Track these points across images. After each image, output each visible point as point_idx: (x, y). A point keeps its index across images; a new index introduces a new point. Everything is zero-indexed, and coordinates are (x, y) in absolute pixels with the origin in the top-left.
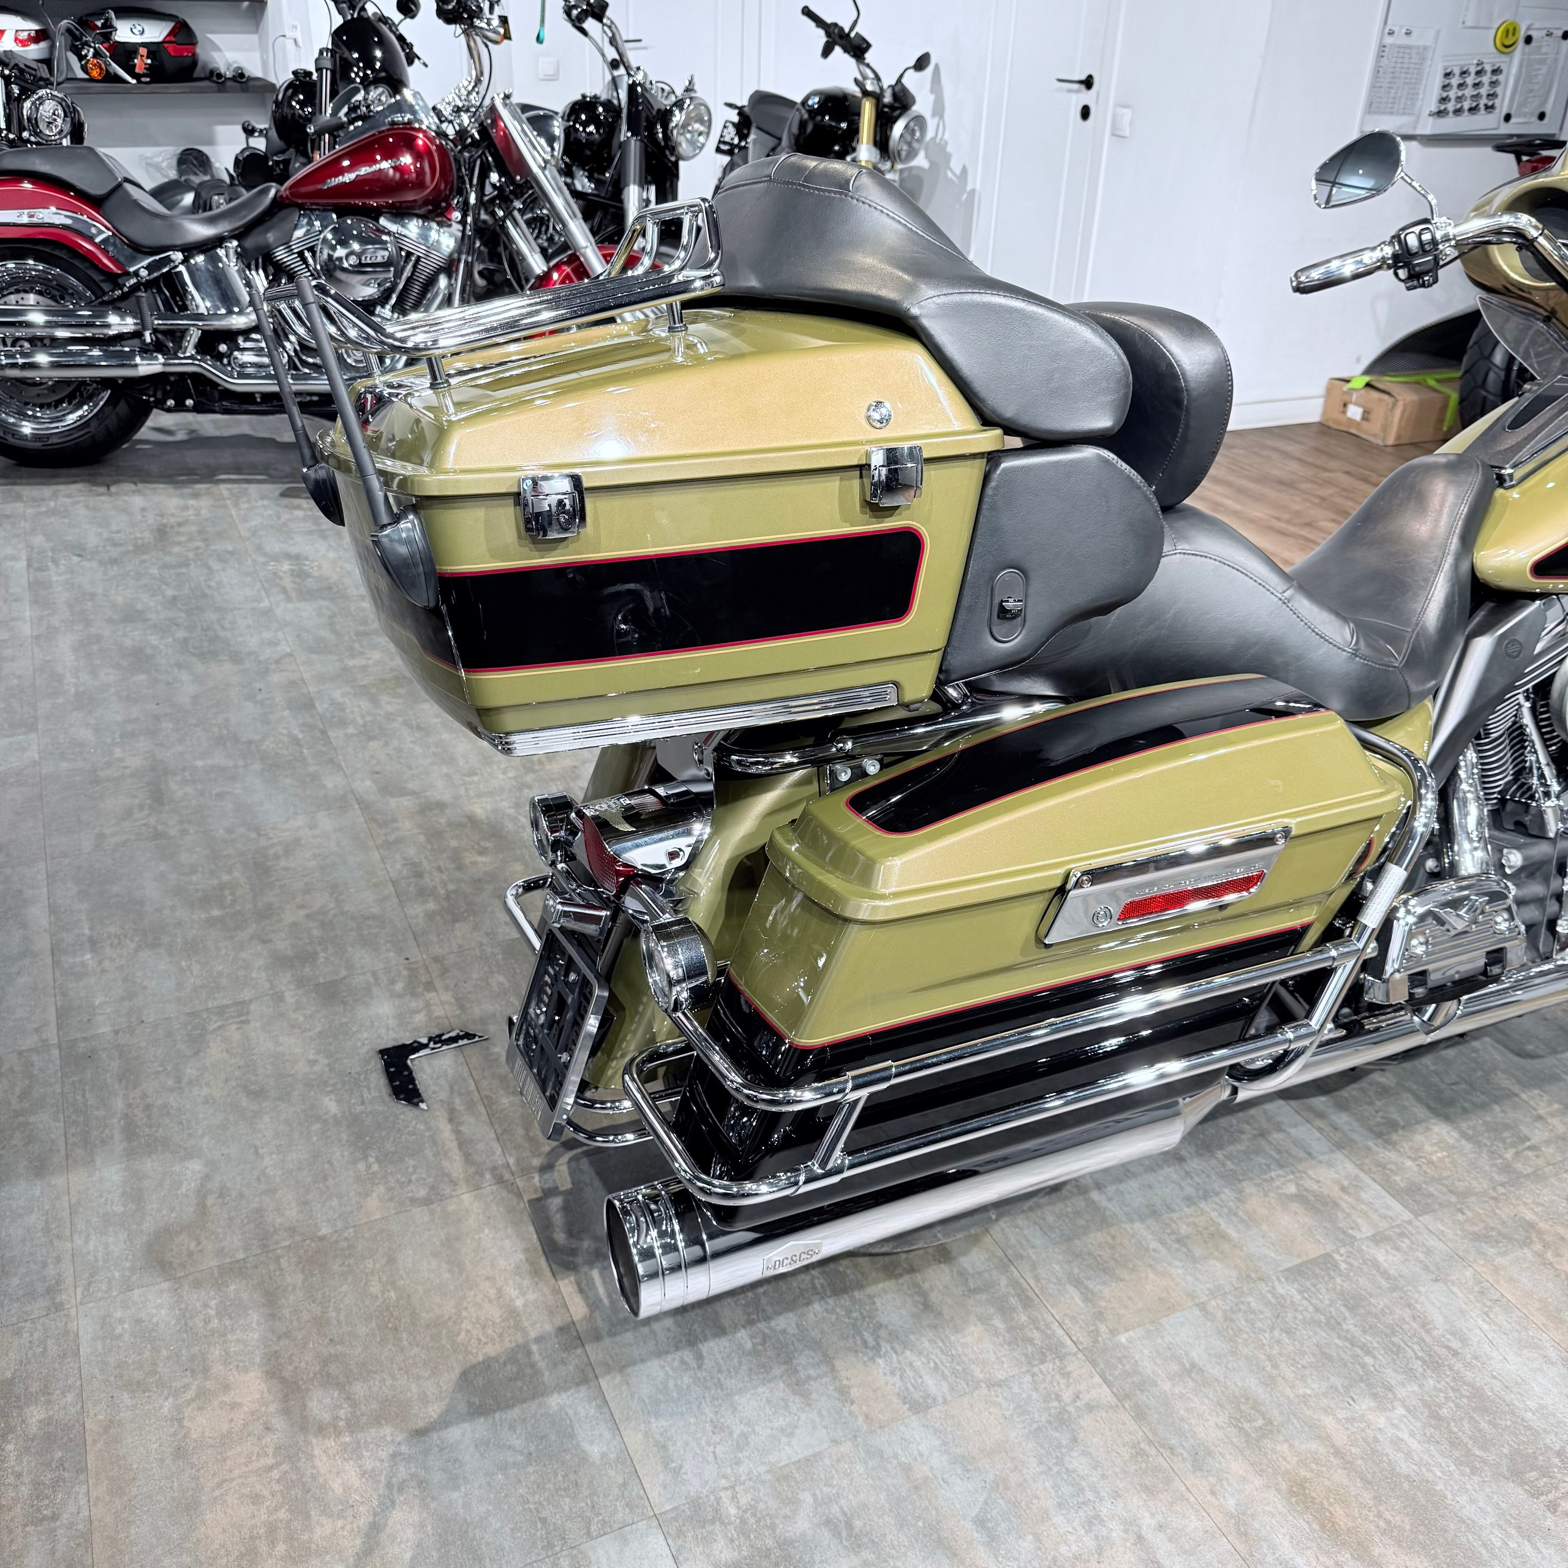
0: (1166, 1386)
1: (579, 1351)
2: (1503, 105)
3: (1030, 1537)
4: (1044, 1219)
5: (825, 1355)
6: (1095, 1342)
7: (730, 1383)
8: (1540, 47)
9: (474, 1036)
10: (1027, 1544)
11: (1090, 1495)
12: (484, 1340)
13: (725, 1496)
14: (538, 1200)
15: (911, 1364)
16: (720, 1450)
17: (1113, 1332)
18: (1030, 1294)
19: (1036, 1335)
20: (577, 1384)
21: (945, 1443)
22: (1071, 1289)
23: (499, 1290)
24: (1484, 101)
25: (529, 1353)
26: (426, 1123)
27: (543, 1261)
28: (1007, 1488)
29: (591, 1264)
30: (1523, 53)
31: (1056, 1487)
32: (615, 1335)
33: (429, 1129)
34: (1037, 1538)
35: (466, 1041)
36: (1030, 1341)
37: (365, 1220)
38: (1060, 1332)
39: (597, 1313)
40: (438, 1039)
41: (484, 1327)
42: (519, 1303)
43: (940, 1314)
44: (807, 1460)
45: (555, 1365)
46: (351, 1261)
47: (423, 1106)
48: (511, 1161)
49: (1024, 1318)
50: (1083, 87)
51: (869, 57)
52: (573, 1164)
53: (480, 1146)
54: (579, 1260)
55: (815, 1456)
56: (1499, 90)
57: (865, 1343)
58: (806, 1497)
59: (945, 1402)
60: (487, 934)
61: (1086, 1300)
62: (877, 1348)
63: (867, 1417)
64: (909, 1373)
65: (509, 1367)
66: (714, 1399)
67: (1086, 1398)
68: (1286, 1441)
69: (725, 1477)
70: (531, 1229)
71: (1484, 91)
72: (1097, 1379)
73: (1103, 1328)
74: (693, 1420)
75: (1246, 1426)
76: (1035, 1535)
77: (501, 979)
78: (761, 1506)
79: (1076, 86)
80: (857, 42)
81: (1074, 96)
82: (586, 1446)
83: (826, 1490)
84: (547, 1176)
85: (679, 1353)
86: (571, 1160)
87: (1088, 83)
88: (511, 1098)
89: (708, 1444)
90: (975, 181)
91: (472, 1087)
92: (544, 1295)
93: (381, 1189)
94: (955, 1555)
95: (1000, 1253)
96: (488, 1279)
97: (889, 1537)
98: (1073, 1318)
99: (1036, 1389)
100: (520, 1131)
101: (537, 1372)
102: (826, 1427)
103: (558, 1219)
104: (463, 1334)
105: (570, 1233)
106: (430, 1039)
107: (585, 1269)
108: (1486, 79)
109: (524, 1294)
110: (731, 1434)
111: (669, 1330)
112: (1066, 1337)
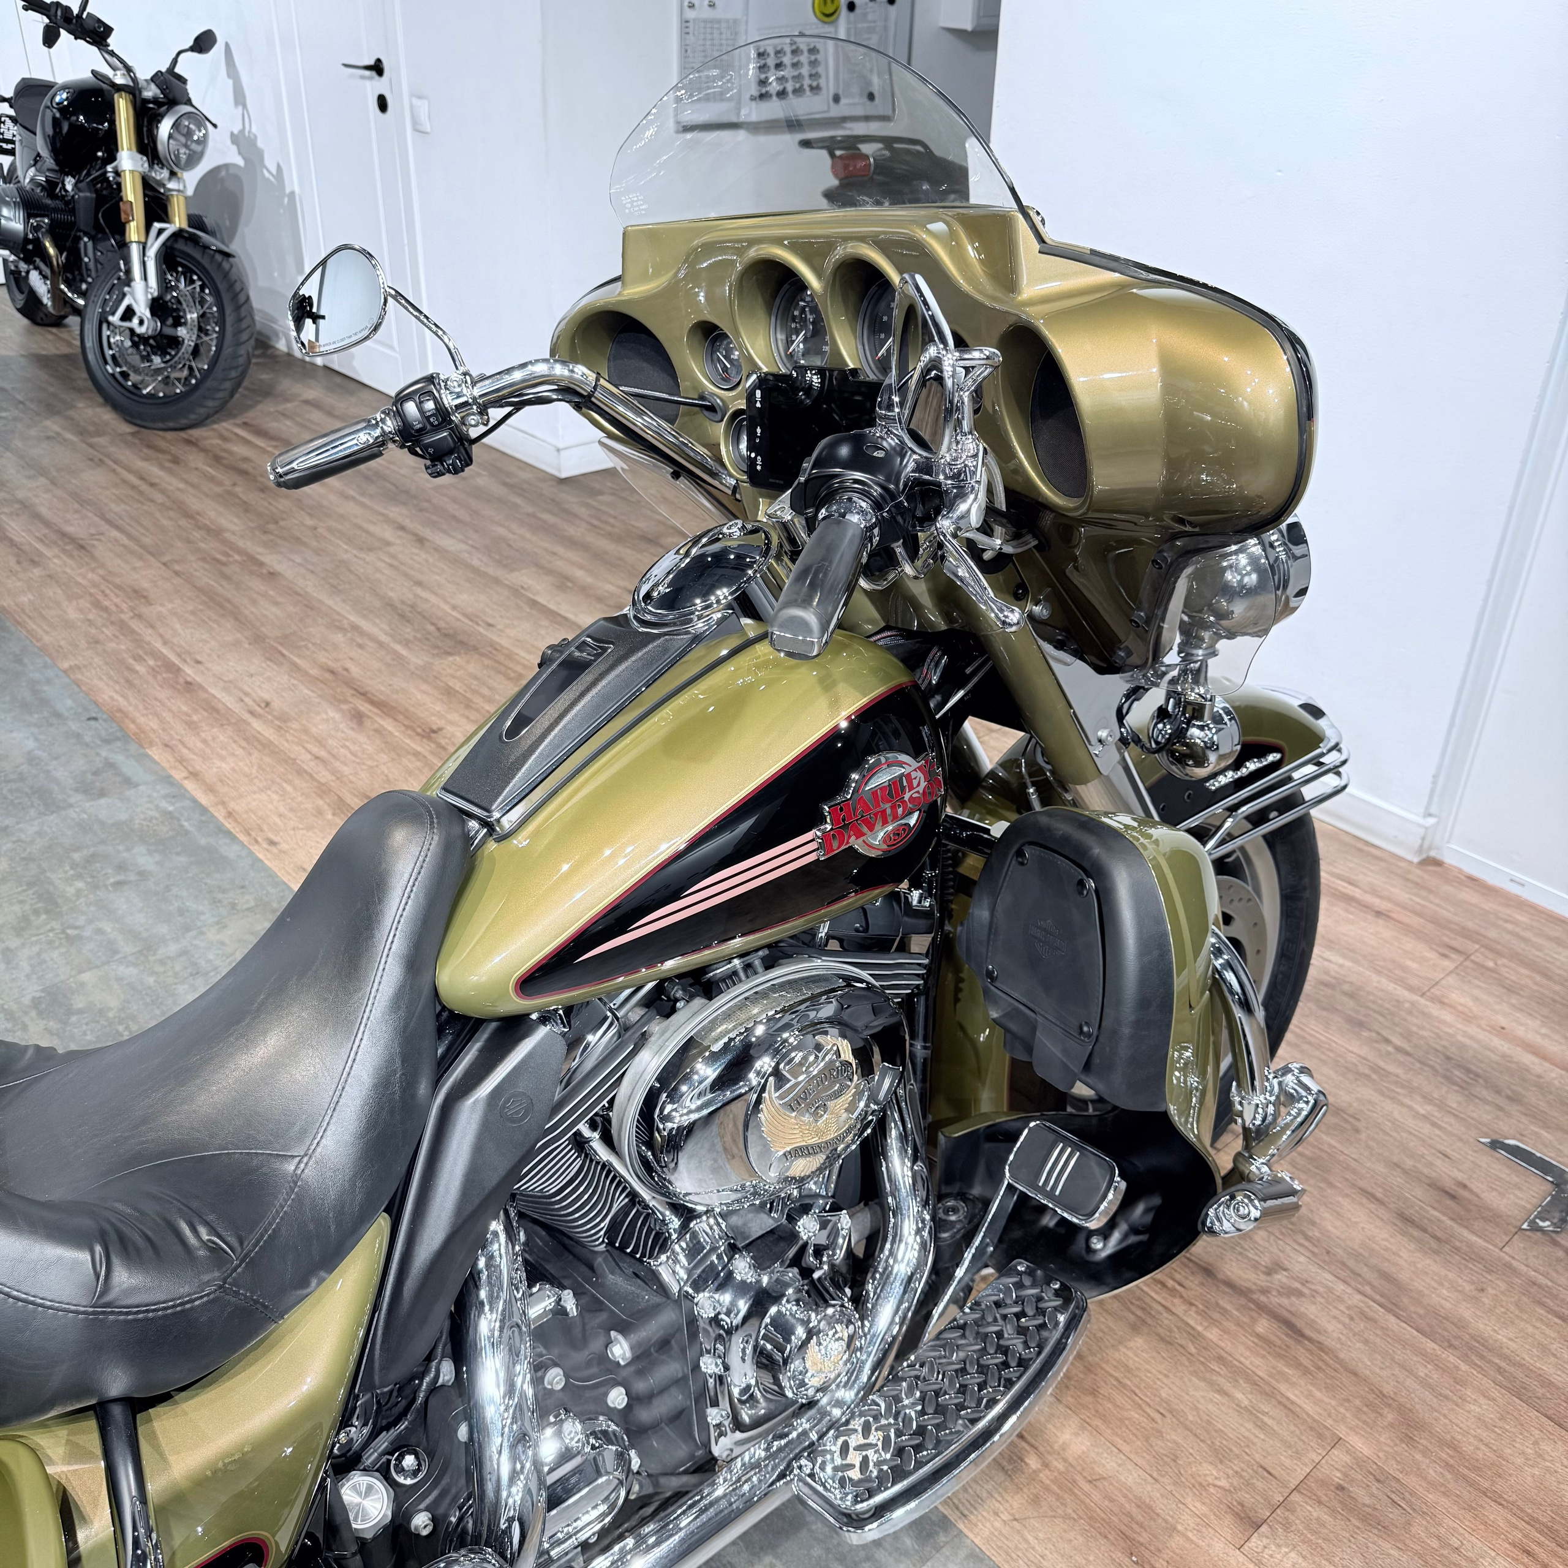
2: (829, 86)
8: (865, 15)
24: (807, 82)
30: (848, 22)
50: (373, 73)
51: (113, 42)
56: (820, 70)
71: (805, 71)
79: (367, 73)
80: (90, 24)
81: (368, 83)
87: (377, 68)
90: (293, 183)
108: (804, 58)
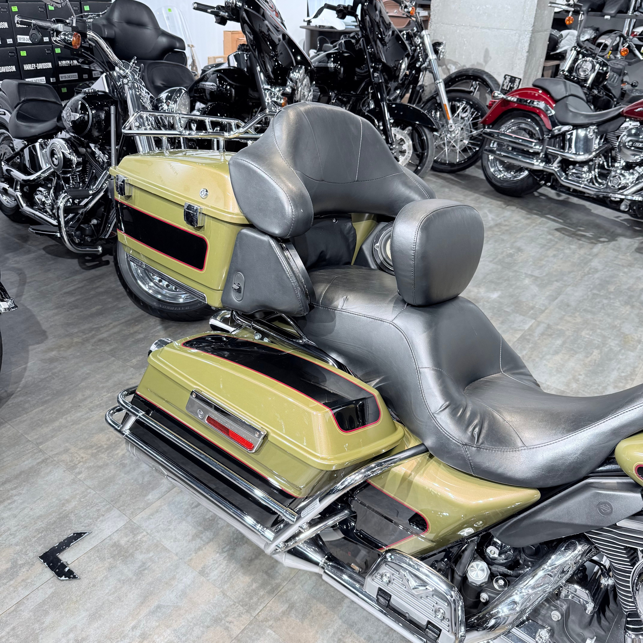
3: (157, 624)
4: (320, 585)
5: (213, 539)
6: (262, 621)
7: (189, 519)
10: (155, 624)
13: (145, 533)
15: (221, 564)
16: (162, 526)
17: (271, 627)
18: (276, 592)
19: (255, 599)
21: (189, 586)
22: (287, 605)
31: (183, 626)
34: (157, 627)
36: (251, 598)
38: (261, 608)
43: (249, 566)
44: (166, 549)
49: (262, 593)
55: (169, 550)
57: (224, 548)
58: (151, 554)
59: (208, 580)
61: (284, 613)
62: (223, 552)
63: (191, 559)
64: (216, 566)
66: (181, 516)
67: (231, 626)
69: (151, 531)
72: (243, 627)
73: (270, 623)
74: (170, 515)
76: (159, 625)
78: (144, 544)
82: (151, 494)
83: (156, 559)
89: (163, 522)
94: (142, 603)
95: (292, 576)
97: (144, 582)
98: (271, 610)
99: (227, 607)
102: (182, 549)
110: (169, 526)
112: (259, 611)
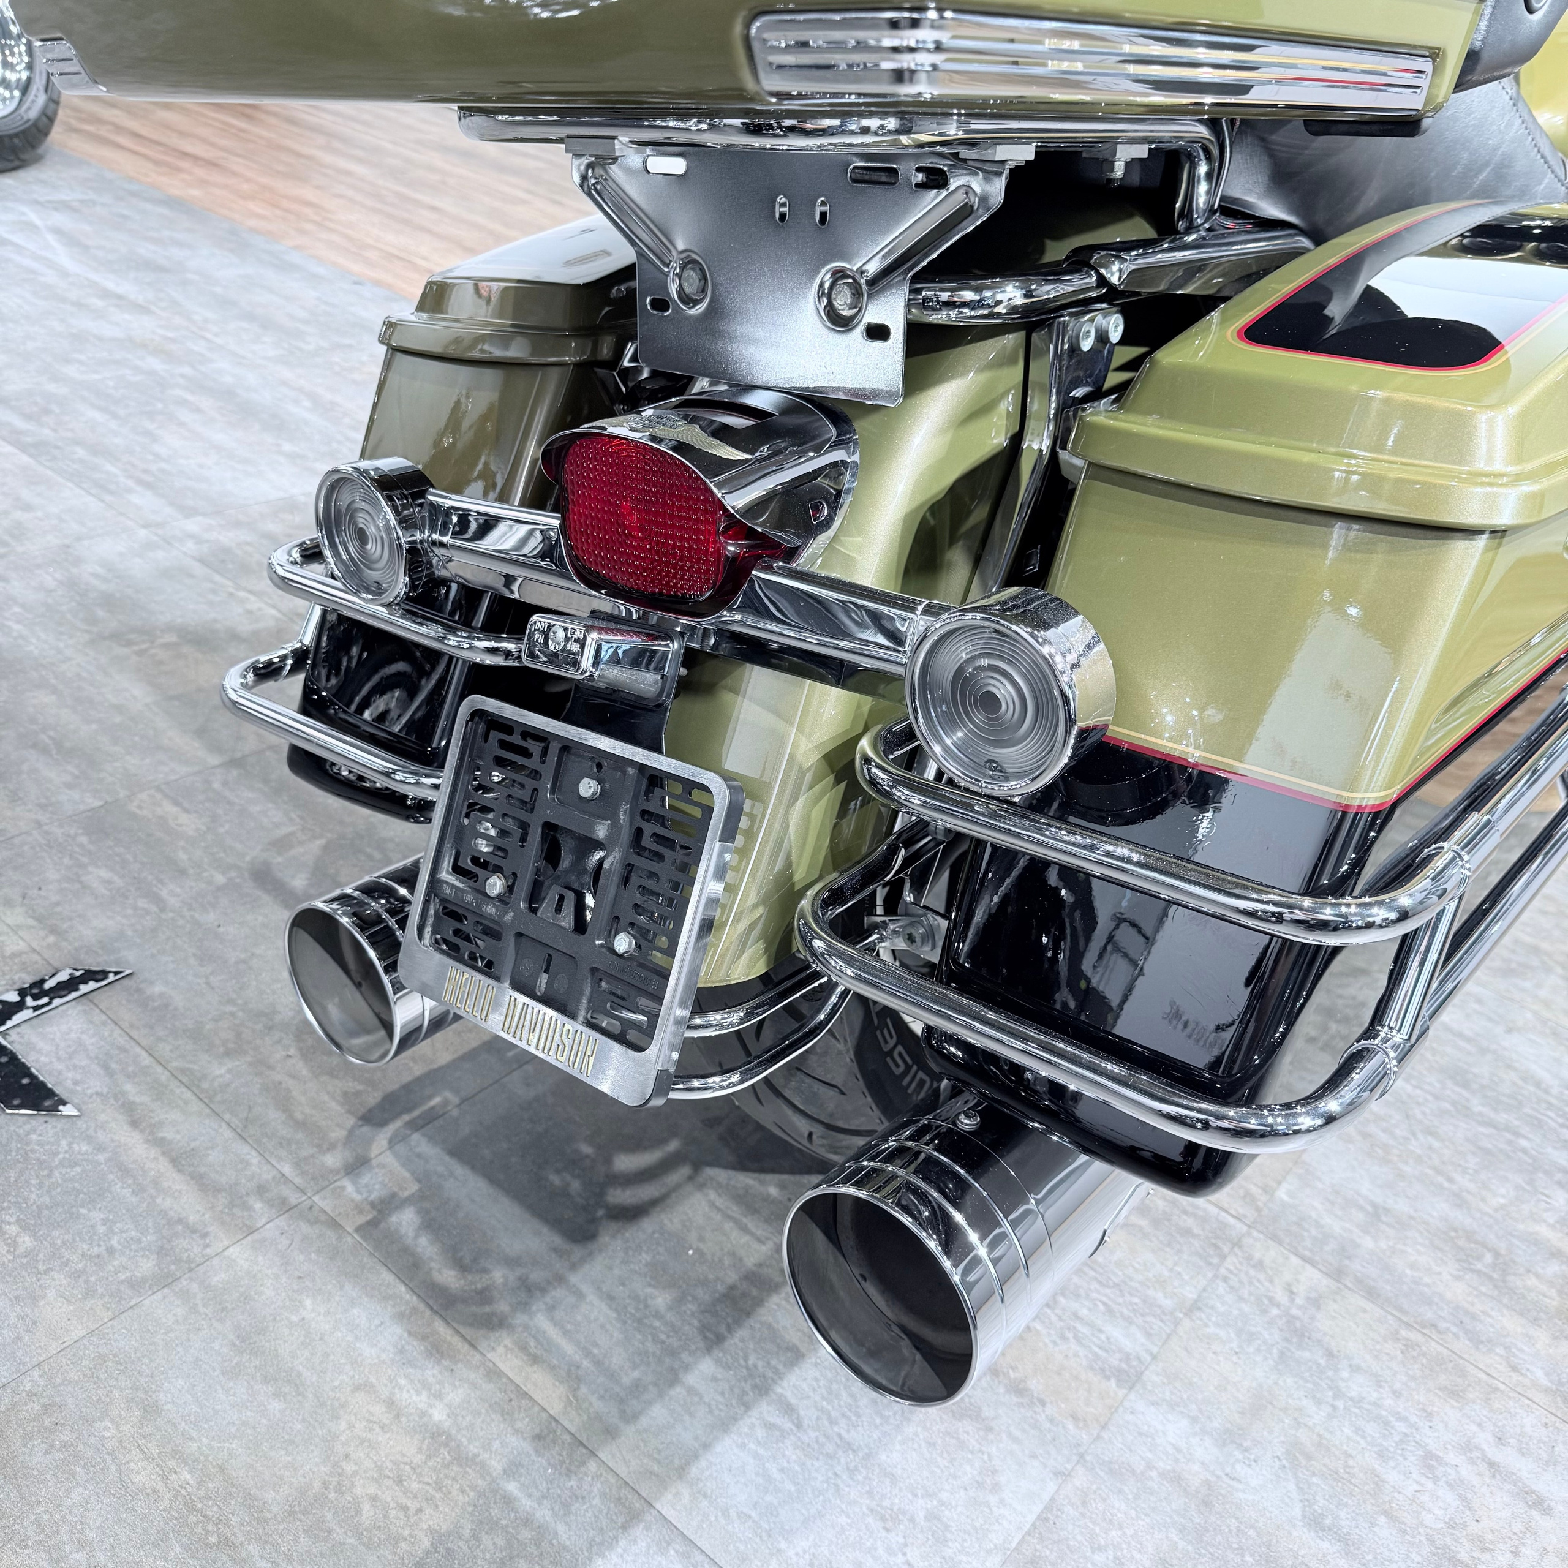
0: (1368, 1243)
1: (592, 1466)
3: (1382, 1520)
6: (1258, 1210)
7: (860, 1436)
9: (104, 974)
10: (1386, 1532)
11: (1401, 1427)
12: (413, 1505)
14: (373, 1223)
15: (1076, 1316)
20: (624, 1527)
21: (1194, 1420)
23: (390, 1403)
25: (508, 1501)
26: (89, 1139)
27: (440, 1327)
28: (1309, 1457)
29: (524, 1306)
31: (1358, 1430)
32: (635, 1417)
33: (101, 1148)
35: (92, 985)
36: (1187, 1232)
37: (55, 1347)
39: (584, 1390)
40: (36, 989)
41: (400, 1482)
42: (438, 1415)
44: (1042, 1518)
45: (566, 1506)
46: (66, 1436)
47: (66, 1110)
48: (287, 1169)
52: (400, 1148)
53: (214, 1156)
54: (502, 1307)
55: (1048, 1508)
59: (1154, 1357)
60: (42, 807)
63: (1075, 1418)
64: (1084, 1330)
65: (486, 1540)
66: (852, 1471)
67: (1301, 1290)
68: (1529, 1271)
70: (387, 1277)
72: (1294, 1260)
74: (843, 1520)
75: (1479, 1266)
76: (1385, 1513)
77: (104, 874)
84: (366, 1179)
85: (754, 1413)
86: (392, 1143)
88: (230, 1064)
89: (890, 1551)
91: (146, 1060)
92: (474, 1386)
93: (60, 1278)
96: (357, 1388)
99: (1241, 1299)
100: (274, 1116)
101: (541, 1532)
102: (1034, 1456)
103: (425, 1246)
104: (367, 1510)
105: (462, 1267)
106: (23, 993)
107: (520, 1319)
109: (439, 1396)
110: (912, 1520)
111: (715, 1379)
112: (1223, 1214)
